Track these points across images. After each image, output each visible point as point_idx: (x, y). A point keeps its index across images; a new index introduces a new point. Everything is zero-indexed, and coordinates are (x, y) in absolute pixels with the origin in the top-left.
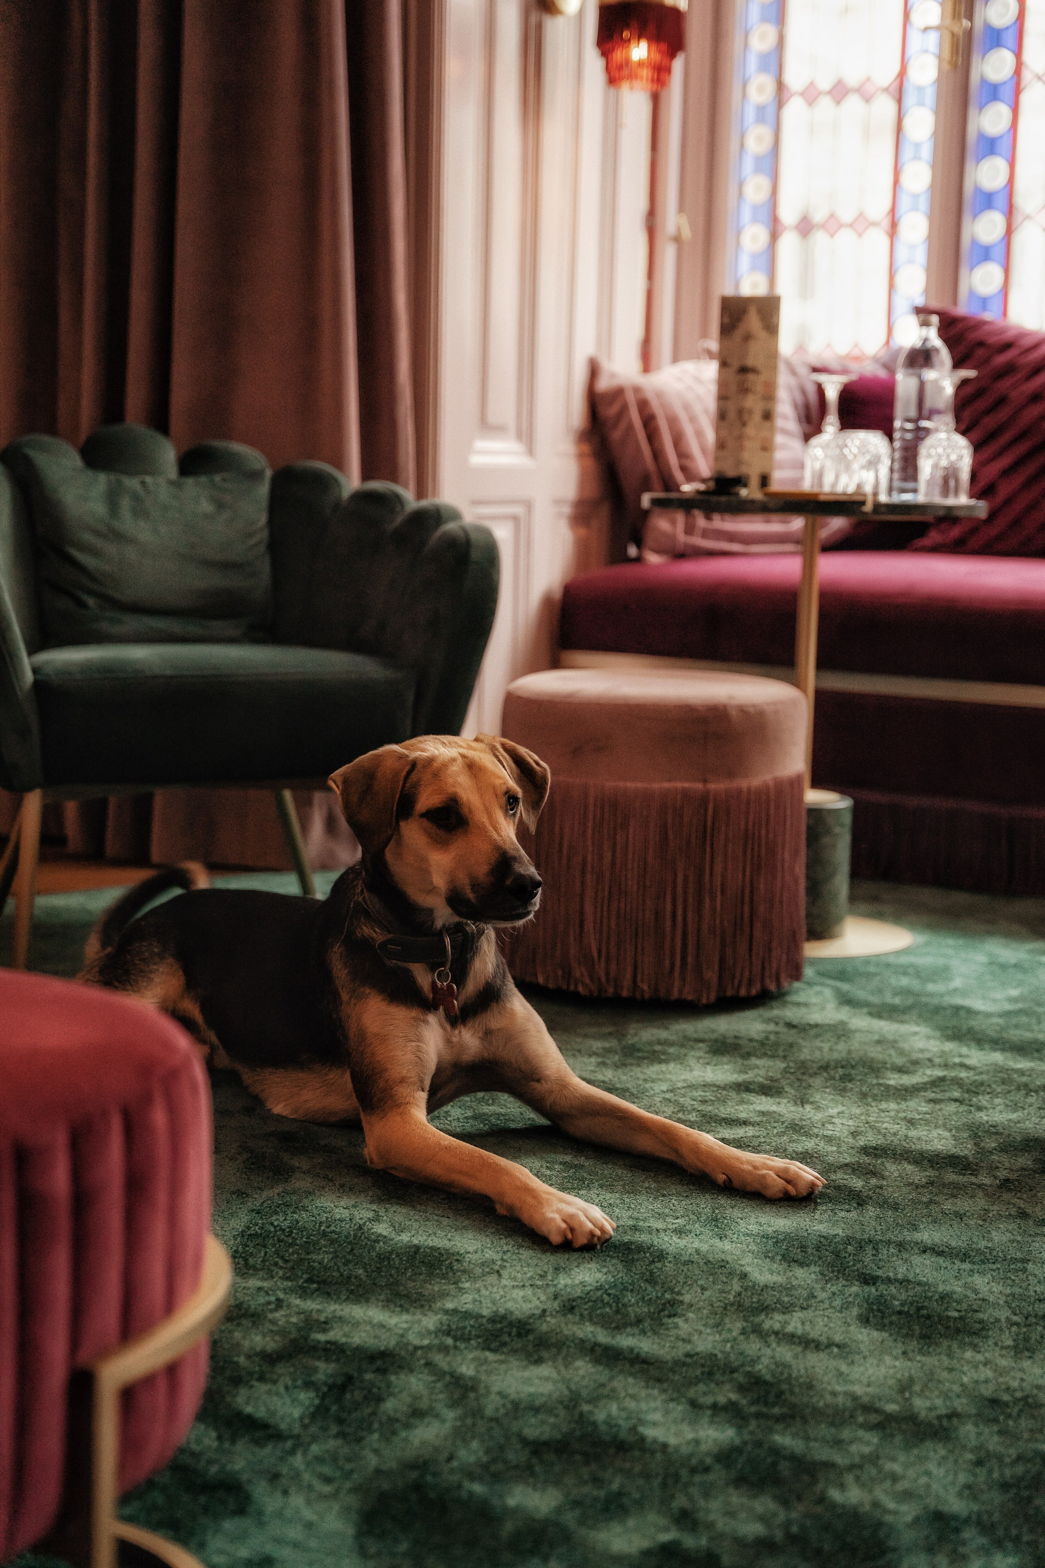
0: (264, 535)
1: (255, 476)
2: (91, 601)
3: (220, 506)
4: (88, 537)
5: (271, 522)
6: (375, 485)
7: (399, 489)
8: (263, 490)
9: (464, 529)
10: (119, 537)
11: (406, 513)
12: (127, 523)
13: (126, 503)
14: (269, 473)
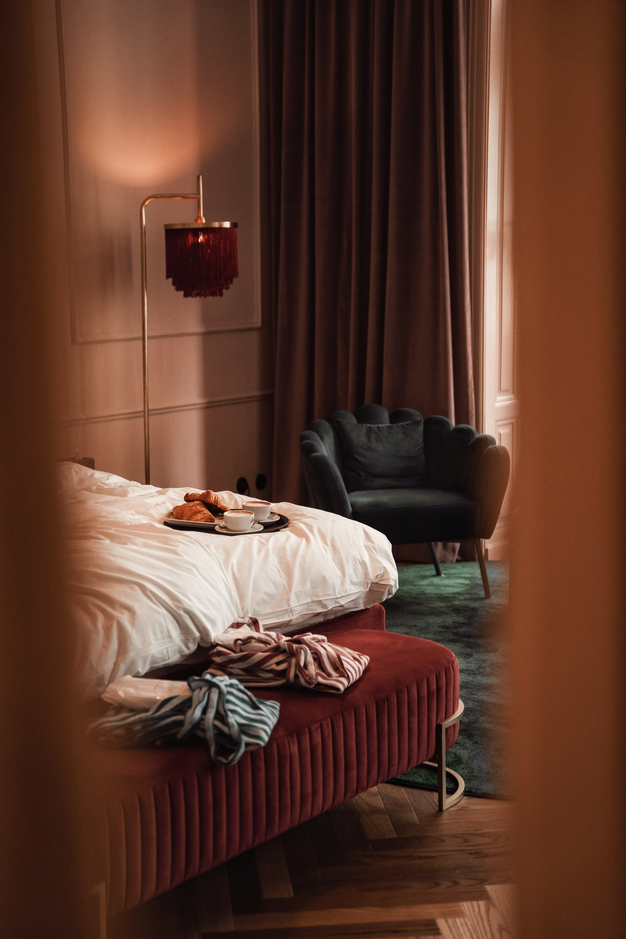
0: (421, 446)
1: (417, 423)
2: (362, 474)
3: (406, 435)
4: (361, 450)
5: (424, 440)
6: (463, 426)
7: (470, 427)
8: (421, 428)
9: (496, 448)
10: (371, 449)
11: (474, 438)
12: (374, 444)
13: (373, 436)
14: (423, 421)
